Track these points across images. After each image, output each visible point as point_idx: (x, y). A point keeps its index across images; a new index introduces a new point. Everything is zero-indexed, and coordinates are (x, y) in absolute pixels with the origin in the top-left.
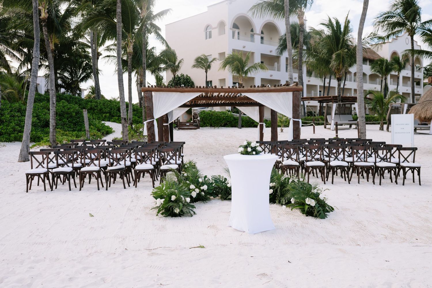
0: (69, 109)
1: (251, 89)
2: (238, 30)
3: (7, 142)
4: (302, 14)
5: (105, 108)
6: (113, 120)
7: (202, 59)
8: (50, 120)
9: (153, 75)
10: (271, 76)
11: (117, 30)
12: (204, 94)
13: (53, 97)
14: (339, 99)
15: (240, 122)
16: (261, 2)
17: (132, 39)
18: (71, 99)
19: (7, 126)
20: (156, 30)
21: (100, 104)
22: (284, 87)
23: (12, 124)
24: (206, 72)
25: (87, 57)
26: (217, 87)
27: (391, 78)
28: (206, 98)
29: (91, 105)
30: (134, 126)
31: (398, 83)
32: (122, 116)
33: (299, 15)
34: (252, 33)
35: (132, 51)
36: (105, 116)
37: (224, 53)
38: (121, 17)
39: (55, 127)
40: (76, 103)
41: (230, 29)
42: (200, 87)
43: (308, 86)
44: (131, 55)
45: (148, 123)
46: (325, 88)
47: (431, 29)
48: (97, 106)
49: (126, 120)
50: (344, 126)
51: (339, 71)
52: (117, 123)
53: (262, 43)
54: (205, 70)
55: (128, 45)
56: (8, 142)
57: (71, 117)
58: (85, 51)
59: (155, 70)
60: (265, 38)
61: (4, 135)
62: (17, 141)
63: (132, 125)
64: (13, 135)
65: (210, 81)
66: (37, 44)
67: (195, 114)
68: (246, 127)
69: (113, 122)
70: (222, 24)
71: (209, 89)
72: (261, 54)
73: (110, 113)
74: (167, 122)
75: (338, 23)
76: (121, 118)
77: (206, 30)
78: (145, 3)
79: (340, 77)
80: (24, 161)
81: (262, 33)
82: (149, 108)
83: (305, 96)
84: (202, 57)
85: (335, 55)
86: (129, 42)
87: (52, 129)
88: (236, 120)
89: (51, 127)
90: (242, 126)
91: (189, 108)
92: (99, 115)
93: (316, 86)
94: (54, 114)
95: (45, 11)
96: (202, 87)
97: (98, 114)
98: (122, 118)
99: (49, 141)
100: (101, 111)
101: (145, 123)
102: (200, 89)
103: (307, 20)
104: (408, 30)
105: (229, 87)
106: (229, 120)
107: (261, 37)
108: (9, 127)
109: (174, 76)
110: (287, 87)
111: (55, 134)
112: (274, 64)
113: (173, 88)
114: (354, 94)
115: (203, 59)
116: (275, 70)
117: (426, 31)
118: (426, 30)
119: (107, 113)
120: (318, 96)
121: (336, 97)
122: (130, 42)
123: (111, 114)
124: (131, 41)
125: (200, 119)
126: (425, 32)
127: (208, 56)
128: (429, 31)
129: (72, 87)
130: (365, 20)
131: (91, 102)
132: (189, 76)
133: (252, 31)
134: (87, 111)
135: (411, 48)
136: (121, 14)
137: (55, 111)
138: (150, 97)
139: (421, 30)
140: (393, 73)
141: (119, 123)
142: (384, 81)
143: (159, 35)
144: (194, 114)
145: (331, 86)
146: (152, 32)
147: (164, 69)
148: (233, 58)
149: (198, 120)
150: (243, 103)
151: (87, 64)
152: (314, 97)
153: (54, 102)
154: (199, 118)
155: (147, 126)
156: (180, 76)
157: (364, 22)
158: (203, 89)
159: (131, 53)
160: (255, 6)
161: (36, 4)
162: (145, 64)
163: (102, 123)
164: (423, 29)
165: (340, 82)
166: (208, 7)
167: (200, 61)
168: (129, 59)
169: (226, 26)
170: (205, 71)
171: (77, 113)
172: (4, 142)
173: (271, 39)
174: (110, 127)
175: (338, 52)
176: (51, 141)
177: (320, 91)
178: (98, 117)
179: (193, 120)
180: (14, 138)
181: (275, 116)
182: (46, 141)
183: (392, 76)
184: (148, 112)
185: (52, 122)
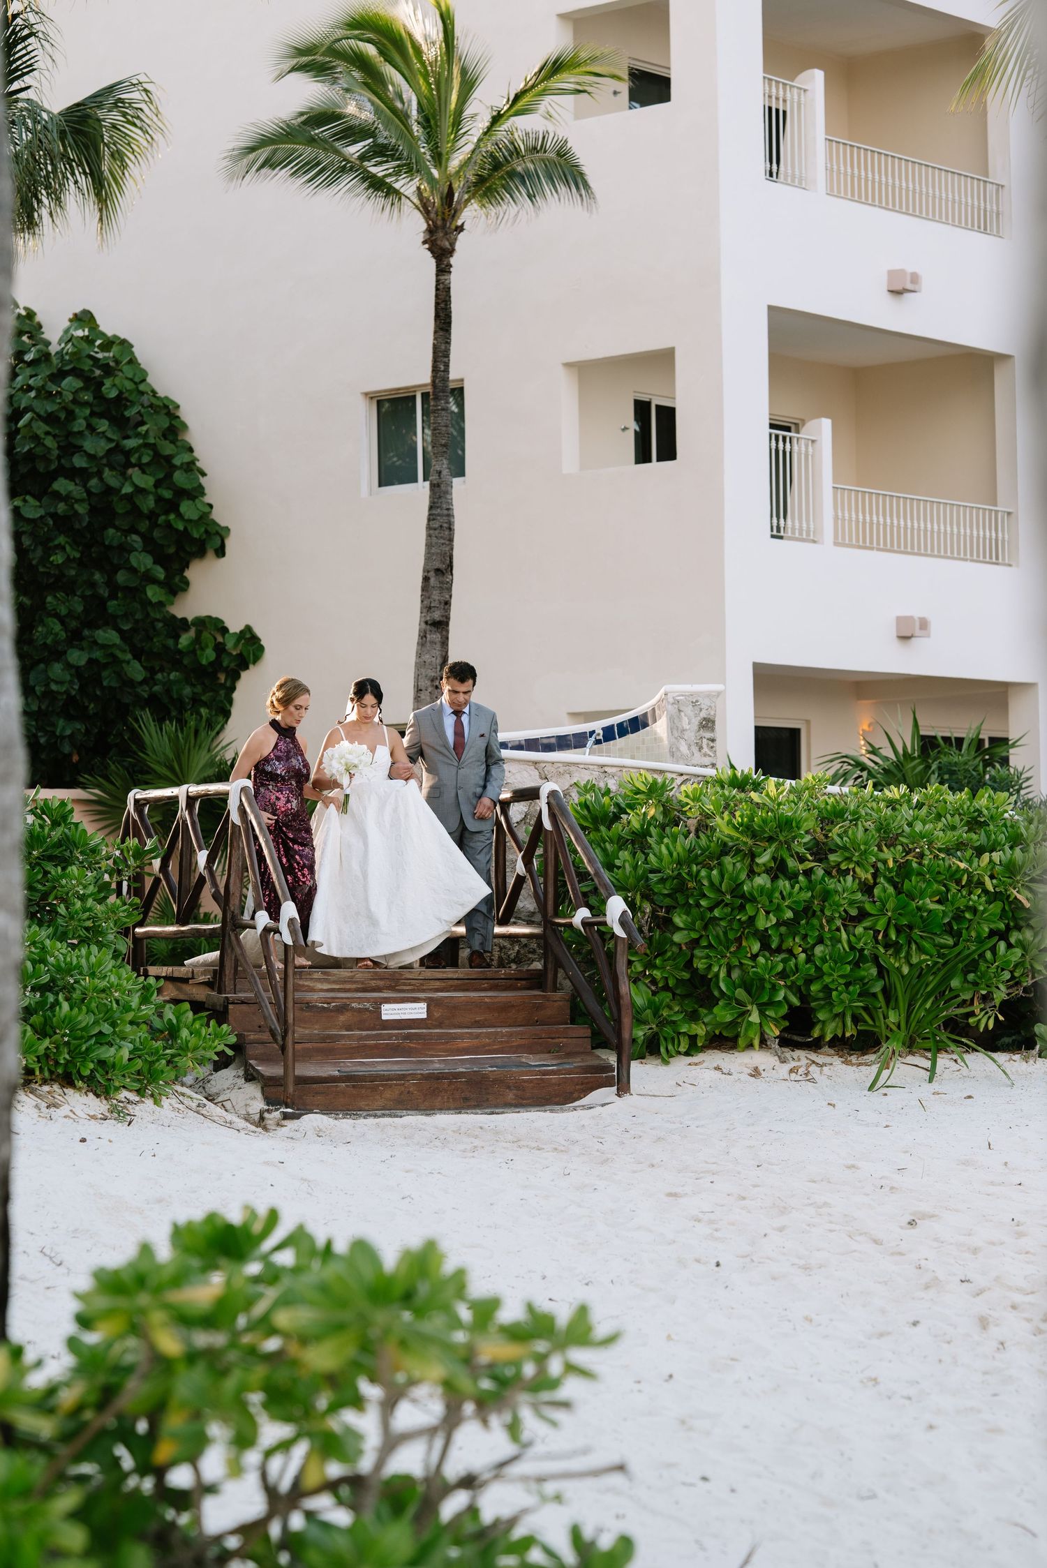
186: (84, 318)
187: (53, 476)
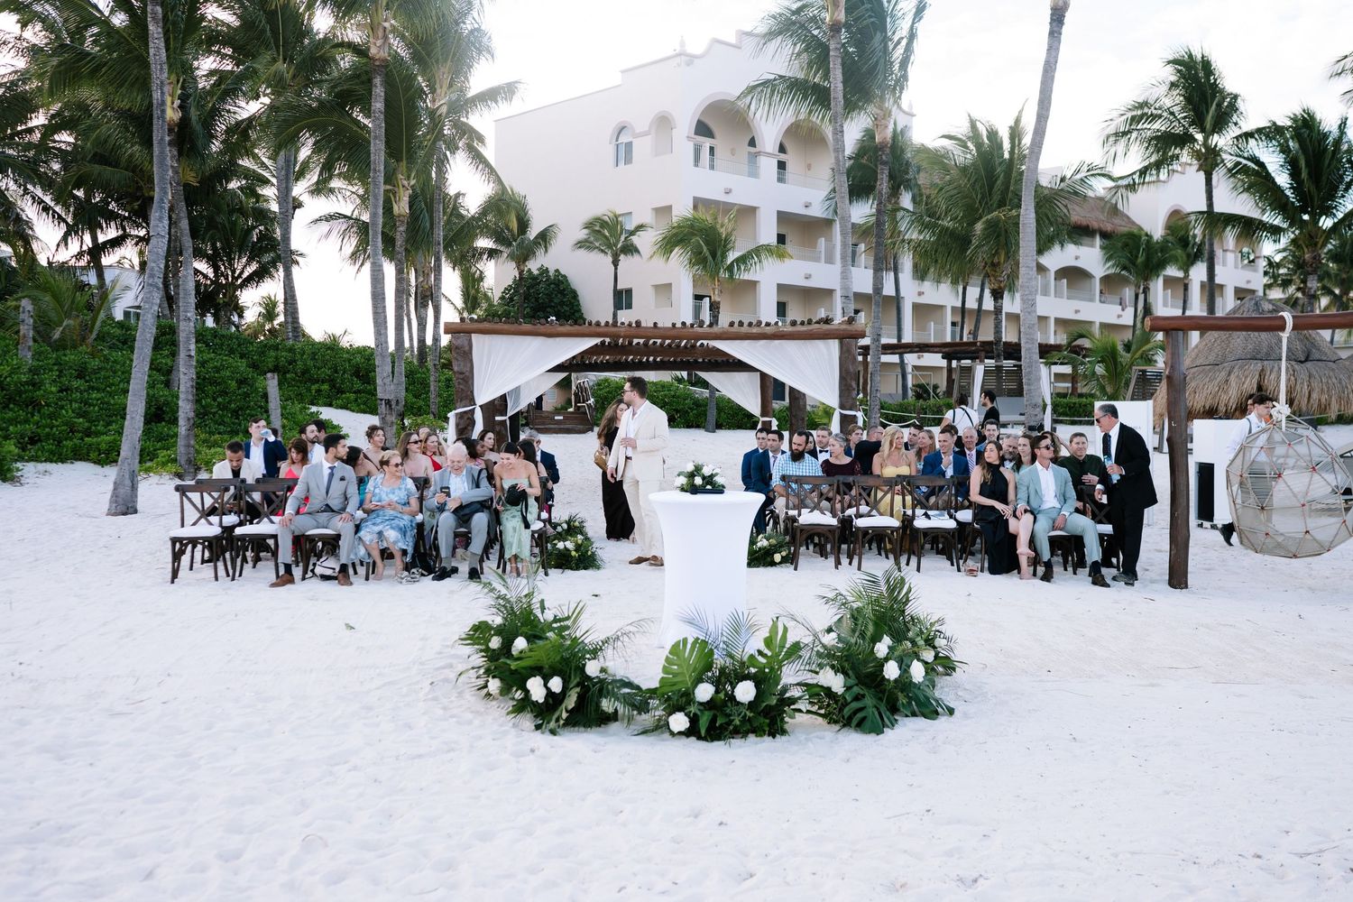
0: (218, 370)
1: (732, 329)
2: (710, 139)
3: (51, 462)
4: (884, 115)
5: (319, 369)
6: (339, 402)
7: (604, 224)
8: (180, 403)
9: (457, 272)
10: (808, 277)
11: (372, 158)
12: (608, 340)
13: (188, 339)
14: (997, 349)
15: (712, 415)
16: (772, 77)
17: (408, 178)
18: (218, 341)
19: (52, 416)
20: (472, 139)
21: (302, 355)
22: (817, 326)
23: (67, 412)
24: (616, 263)
25: (262, 215)
26: (643, 325)
27: (1165, 288)
28: (613, 348)
29: (276, 358)
30: (410, 421)
31: (1185, 302)
32: (380, 395)
33: (876, 119)
34: (752, 150)
35: (408, 211)
36: (319, 391)
37: (669, 208)
38: (384, 125)
39: (192, 421)
40: (232, 351)
41: (688, 137)
42: (598, 324)
43: (917, 308)
44: (403, 222)
45: (460, 416)
46: (966, 315)
47: (1257, 155)
48: (295, 361)
49: (390, 406)
50: (1013, 427)
51: (995, 271)
52: (353, 411)
53: (781, 180)
54: (611, 259)
55: (397, 195)
56: (56, 462)
57: (224, 393)
58: (258, 197)
59: (465, 259)
60: (789, 166)
61: (44, 444)
62: (81, 460)
63: (402, 420)
64: (68, 443)
65: (626, 291)
66: (162, 200)
67: (581, 387)
68: (729, 429)
69: (342, 407)
70: (664, 123)
71: (621, 329)
72: (779, 212)
73: (332, 381)
74: (504, 412)
75: (993, 134)
76: (376, 400)
77: (617, 141)
78: (444, 73)
79: (1000, 288)
80: (125, 514)
81: (782, 149)
82: (461, 376)
83: (908, 338)
84: (606, 218)
85: (984, 223)
86: (401, 186)
87: (184, 429)
88: (700, 405)
89: (181, 422)
90: (719, 426)
91: (565, 375)
92: (299, 387)
93: (941, 307)
94: (192, 387)
95: (173, 103)
96: (603, 324)
97: (299, 384)
98: (381, 400)
99: (175, 460)
100: (306, 377)
101: (451, 415)
102: (599, 330)
103: (914, 116)
104: (1197, 155)
105: (674, 325)
106: (681, 407)
107: (779, 161)
108: (56, 420)
109: (521, 273)
110: (826, 327)
111: (192, 442)
112: (816, 243)
113: (528, 327)
114: (1055, 332)
115: (606, 222)
116: (817, 260)
117: (1244, 162)
118: (1244, 158)
119: (323, 382)
120: (948, 339)
121: (990, 343)
122: (403, 186)
123: (334, 386)
124: (406, 183)
125: (596, 401)
126: (1240, 163)
127: (623, 215)
128: (1253, 162)
129: (219, 304)
130: (1041, 147)
131: (276, 348)
132: (563, 273)
133: (752, 143)
134: (276, 377)
135: (1205, 209)
136: (382, 117)
137: (194, 377)
138: (467, 348)
139: (1232, 157)
140: (1172, 271)
141: (358, 412)
142: (1141, 297)
143: (478, 158)
144: (577, 388)
145: (984, 308)
146: (457, 148)
147: (492, 253)
148: (692, 226)
149: (589, 406)
150: (716, 361)
151: (262, 237)
152: (936, 342)
153: (193, 353)
154: (592, 400)
155: (457, 425)
156: (536, 272)
157: (1041, 151)
158: (606, 329)
159: (404, 216)
160: (755, 87)
161: (162, 93)
162: (439, 244)
163: (312, 410)
164: (1237, 156)
165: (1000, 301)
166: (623, 72)
167: (599, 231)
168: (398, 234)
169: (674, 130)
170: (613, 262)
171: (241, 382)
172: (45, 461)
173: (809, 167)
174: (335, 423)
175: (989, 217)
176: (182, 460)
177: (954, 324)
178: (297, 395)
179: (575, 404)
180: (72, 451)
181: (801, 401)
182: (168, 462)
183: (1169, 282)
184: (461, 387)
185: (185, 409)
186: (557, 271)
187: (546, 308)
